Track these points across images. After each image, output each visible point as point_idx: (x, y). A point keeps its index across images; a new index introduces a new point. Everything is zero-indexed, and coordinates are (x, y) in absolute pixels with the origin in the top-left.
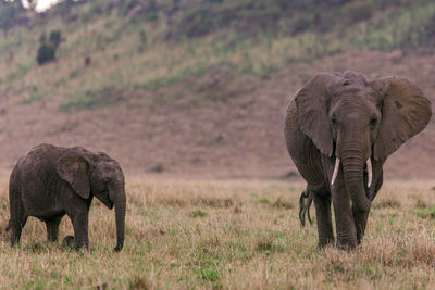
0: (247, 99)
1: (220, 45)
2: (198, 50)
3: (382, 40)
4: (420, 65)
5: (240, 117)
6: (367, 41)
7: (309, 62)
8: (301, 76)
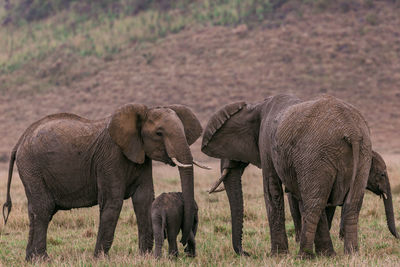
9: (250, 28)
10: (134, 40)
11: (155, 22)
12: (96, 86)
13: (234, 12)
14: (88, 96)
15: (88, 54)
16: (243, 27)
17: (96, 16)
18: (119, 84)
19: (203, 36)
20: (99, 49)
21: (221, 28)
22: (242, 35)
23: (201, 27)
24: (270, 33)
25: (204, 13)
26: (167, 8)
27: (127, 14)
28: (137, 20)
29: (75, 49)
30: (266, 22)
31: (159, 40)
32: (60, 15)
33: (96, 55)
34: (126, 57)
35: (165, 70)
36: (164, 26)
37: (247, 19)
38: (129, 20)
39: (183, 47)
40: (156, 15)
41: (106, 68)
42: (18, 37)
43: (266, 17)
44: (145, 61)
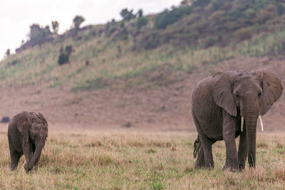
0: (179, 85)
1: (164, 54)
2: (151, 57)
3: (257, 51)
4: (279, 66)
5: (176, 95)
6: (249, 52)
7: (215, 63)
8: (211, 72)
9: (270, 59)
10: (205, 63)
11: (217, 53)
12: (182, 87)
13: (262, 50)
14: (177, 92)
15: (179, 69)
16: (266, 59)
17: (184, 48)
19: (243, 63)
20: (185, 67)
21: (253, 58)
22: (265, 63)
23: (243, 57)
24: (281, 63)
25: (245, 50)
26: (224, 45)
27: (201, 48)
28: (207, 52)
29: (171, 66)
30: (280, 56)
31: (219, 64)
32: (164, 46)
33: (183, 70)
34: (199, 72)
36: (222, 55)
37: (269, 54)
38: (202, 51)
40: (218, 49)
41: (188, 78)
42: (140, 58)
43: (279, 54)
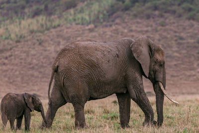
9: (96, 27)
10: (32, 32)
11: (44, 22)
12: (10, 56)
13: (87, 18)
14: (6, 61)
15: (6, 38)
16: (92, 26)
17: (12, 18)
18: (23, 56)
20: (13, 36)
21: (79, 26)
22: (91, 30)
23: (69, 25)
24: (106, 29)
25: (71, 18)
26: (50, 14)
27: (29, 17)
28: (34, 21)
30: (104, 23)
31: (46, 32)
33: (11, 39)
34: (27, 41)
35: (48, 48)
36: (48, 24)
37: (94, 22)
38: (30, 21)
39: (58, 36)
41: (17, 46)
43: (104, 21)
44: (38, 43)
